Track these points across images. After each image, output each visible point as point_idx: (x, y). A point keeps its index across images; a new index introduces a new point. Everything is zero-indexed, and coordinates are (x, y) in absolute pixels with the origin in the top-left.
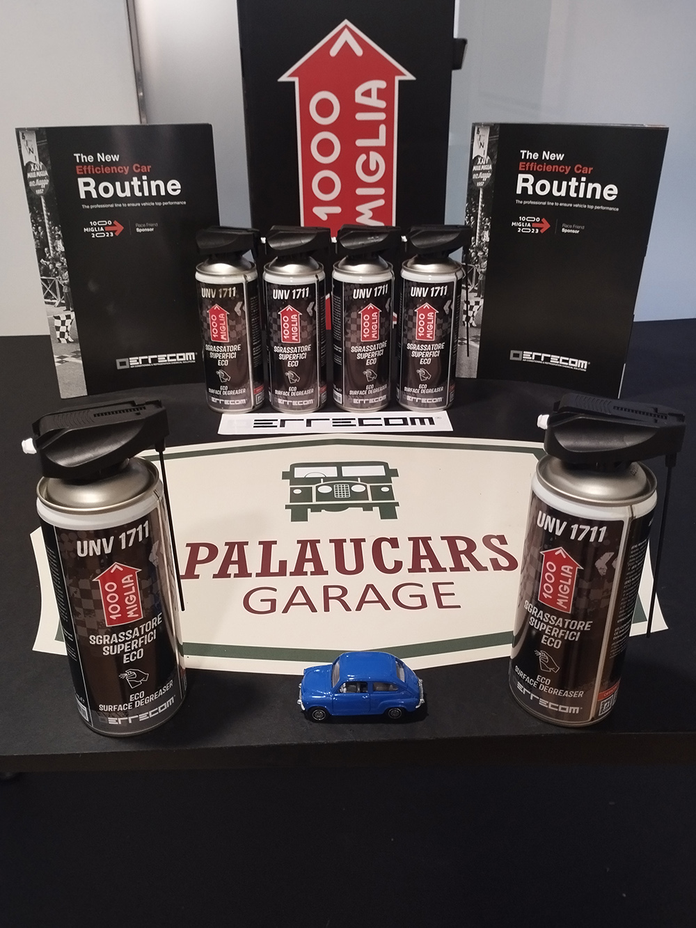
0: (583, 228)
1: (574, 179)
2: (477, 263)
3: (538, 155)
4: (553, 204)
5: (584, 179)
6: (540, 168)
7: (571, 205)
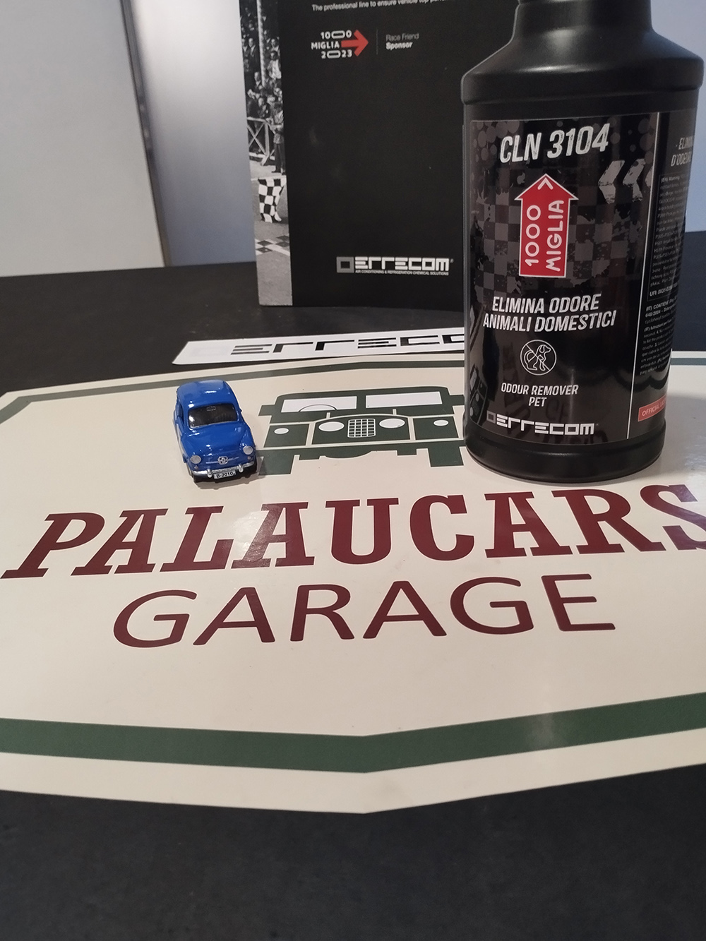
0: (417, 36)
2: (268, 116)
4: (367, 5)
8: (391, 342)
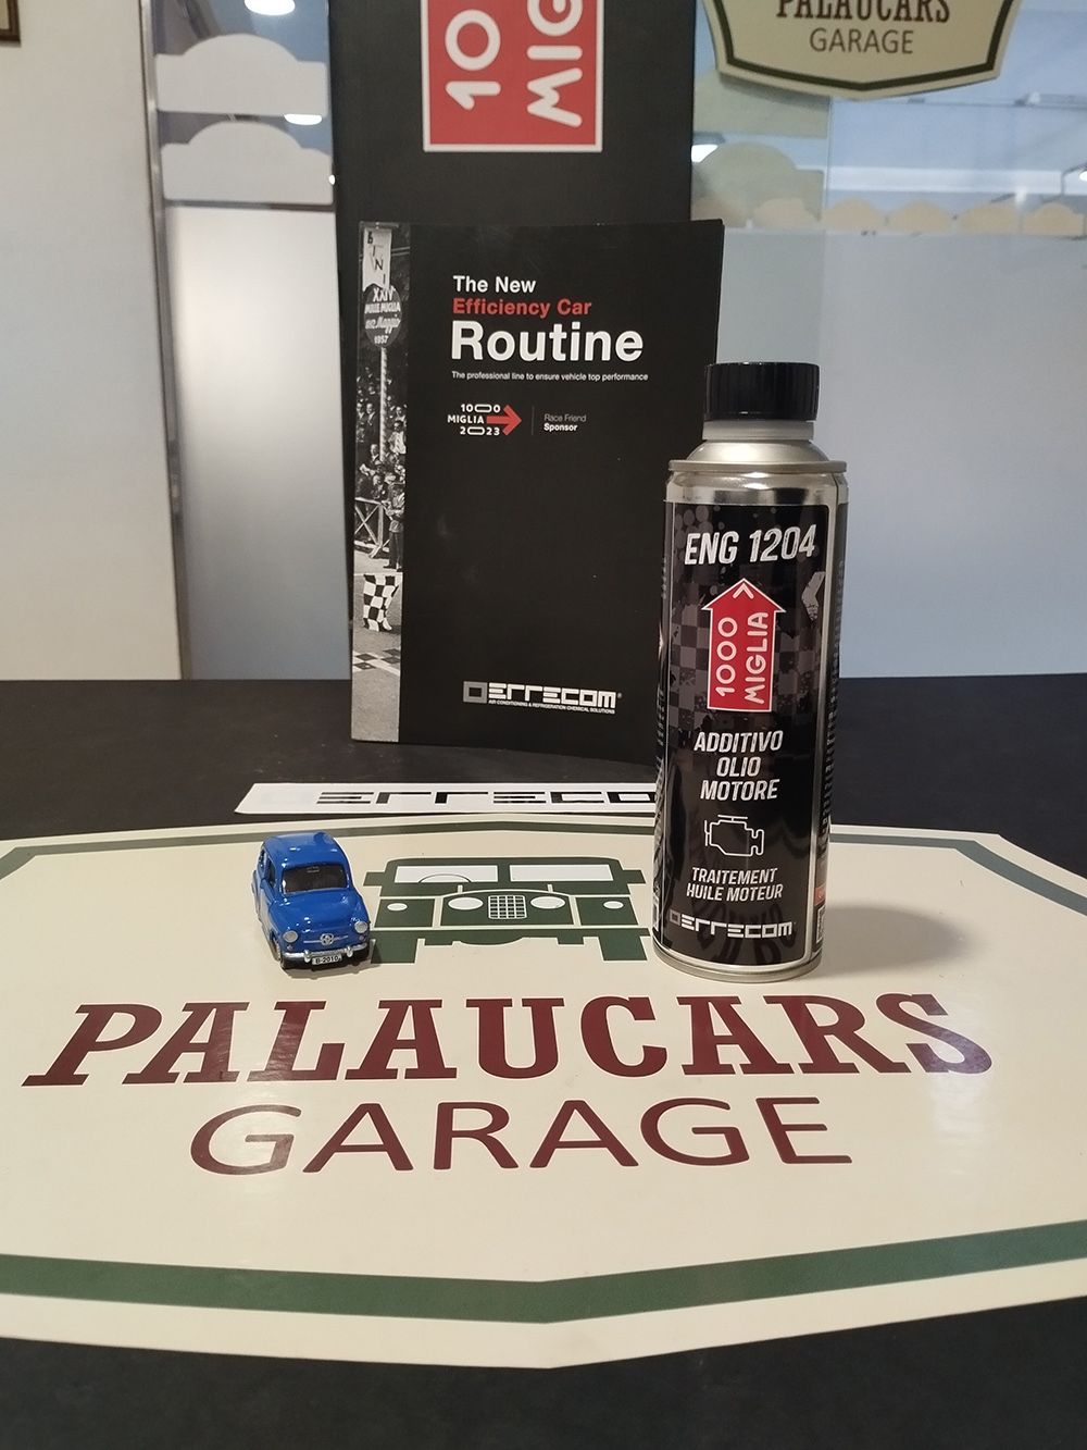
0: (584, 419)
1: (558, 327)
3: (486, 285)
4: (522, 377)
5: (576, 325)
6: (493, 308)
7: (557, 377)
8: (538, 797)
